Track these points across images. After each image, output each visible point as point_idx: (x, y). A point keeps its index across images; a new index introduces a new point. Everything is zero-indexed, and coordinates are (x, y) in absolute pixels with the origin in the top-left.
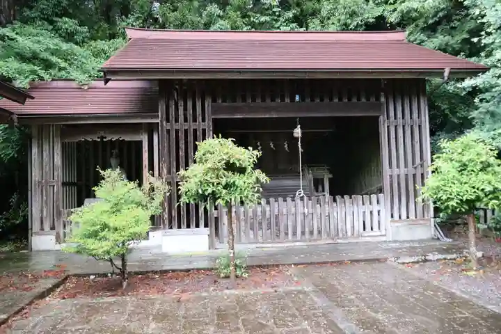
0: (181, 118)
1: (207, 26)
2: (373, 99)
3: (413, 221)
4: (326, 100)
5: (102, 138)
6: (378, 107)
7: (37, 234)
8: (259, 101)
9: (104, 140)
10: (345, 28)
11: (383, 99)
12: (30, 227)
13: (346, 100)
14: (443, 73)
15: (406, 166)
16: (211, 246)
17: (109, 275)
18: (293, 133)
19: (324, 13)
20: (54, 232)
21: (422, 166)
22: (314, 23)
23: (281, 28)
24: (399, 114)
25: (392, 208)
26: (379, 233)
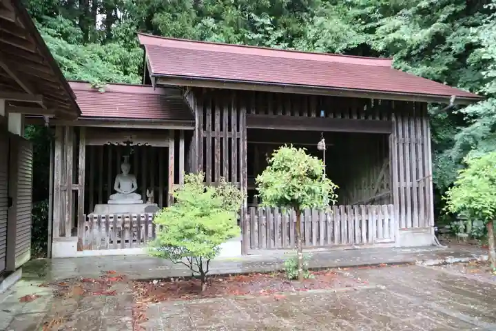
0: (217, 127)
1: (202, 39)
2: (385, 119)
3: (416, 229)
4: (347, 117)
5: (128, 143)
6: (390, 126)
7: (58, 240)
8: (289, 114)
9: (131, 145)
10: (332, 51)
11: (393, 119)
12: (50, 233)
13: (364, 118)
14: (449, 99)
15: (411, 180)
16: (244, 251)
17: (172, 279)
18: (317, 146)
19: (310, 35)
20: (76, 238)
21: (424, 180)
22: (301, 44)
23: (272, 46)
24: (407, 133)
25: (400, 217)
26: (388, 240)
